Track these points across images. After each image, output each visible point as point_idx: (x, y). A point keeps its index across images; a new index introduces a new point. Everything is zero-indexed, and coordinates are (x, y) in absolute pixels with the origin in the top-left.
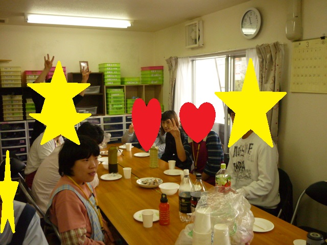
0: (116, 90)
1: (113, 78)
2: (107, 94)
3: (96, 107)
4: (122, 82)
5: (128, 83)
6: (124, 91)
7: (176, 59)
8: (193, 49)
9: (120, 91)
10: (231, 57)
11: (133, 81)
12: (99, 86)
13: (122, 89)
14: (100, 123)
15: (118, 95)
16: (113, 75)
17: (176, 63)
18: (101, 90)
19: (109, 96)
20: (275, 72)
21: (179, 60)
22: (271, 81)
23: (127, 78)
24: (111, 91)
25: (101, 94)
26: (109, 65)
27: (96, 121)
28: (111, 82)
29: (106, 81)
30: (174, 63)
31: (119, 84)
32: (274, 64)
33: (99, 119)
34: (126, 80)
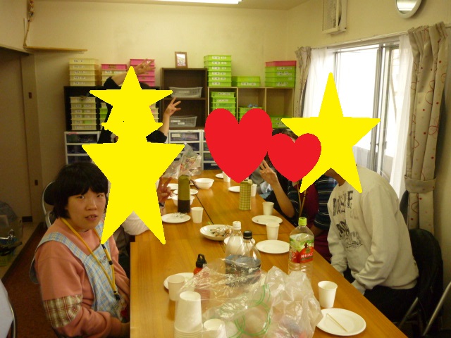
0: (224, 94)
1: (220, 77)
2: (211, 99)
3: (196, 117)
4: (234, 83)
5: (242, 84)
6: (235, 96)
7: (309, 50)
8: (332, 34)
9: (231, 95)
10: (386, 47)
11: (249, 82)
12: (201, 88)
13: (233, 93)
14: (198, 140)
15: (227, 101)
16: (220, 72)
17: (309, 57)
18: (204, 94)
19: (214, 102)
20: (435, 74)
21: (313, 52)
22: (428, 88)
23: (241, 77)
24: (216, 95)
25: (203, 99)
26: (216, 58)
27: (194, 137)
28: (218, 82)
29: (210, 80)
30: (305, 56)
31: (229, 86)
32: (435, 59)
33: (198, 134)
34: (239, 80)
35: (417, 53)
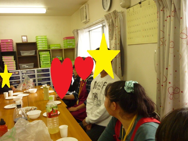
0: (44, 52)
1: (42, 45)
2: (39, 55)
3: (33, 63)
4: (49, 47)
5: (52, 48)
6: (50, 53)
7: (77, 31)
11: (55, 47)
12: (35, 50)
13: (49, 52)
14: (35, 73)
15: (46, 55)
16: (42, 43)
18: (36, 53)
19: (40, 56)
20: (116, 32)
21: (79, 31)
22: (114, 38)
23: (52, 45)
24: (41, 53)
25: (36, 55)
26: (40, 37)
27: (33, 72)
28: (41, 48)
29: (38, 47)
30: (76, 33)
31: (47, 49)
32: (115, 26)
33: (34, 70)
34: (51, 46)
35: (109, 24)
